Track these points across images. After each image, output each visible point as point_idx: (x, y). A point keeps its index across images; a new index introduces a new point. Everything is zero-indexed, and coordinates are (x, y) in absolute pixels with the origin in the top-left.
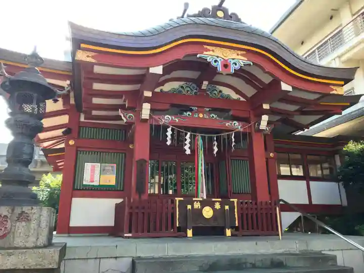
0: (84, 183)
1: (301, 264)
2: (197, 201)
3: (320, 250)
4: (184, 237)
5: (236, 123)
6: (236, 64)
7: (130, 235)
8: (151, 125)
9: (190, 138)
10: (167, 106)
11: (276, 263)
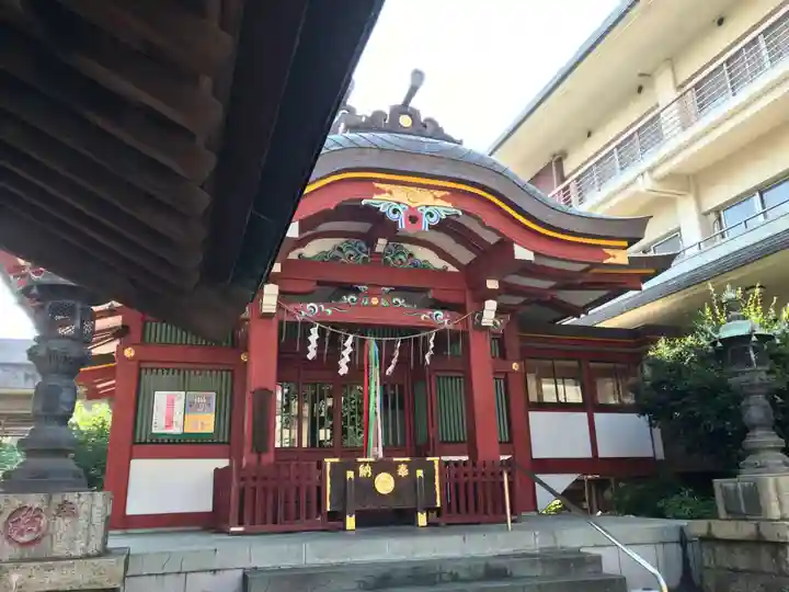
0: (154, 431)
1: (538, 571)
2: (365, 463)
3: (577, 545)
4: (340, 529)
5: (441, 314)
6: (432, 216)
7: (241, 529)
8: (281, 323)
9: (353, 345)
10: (312, 286)
11: (494, 572)
